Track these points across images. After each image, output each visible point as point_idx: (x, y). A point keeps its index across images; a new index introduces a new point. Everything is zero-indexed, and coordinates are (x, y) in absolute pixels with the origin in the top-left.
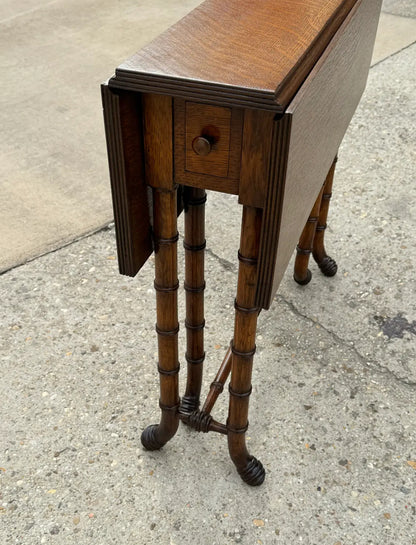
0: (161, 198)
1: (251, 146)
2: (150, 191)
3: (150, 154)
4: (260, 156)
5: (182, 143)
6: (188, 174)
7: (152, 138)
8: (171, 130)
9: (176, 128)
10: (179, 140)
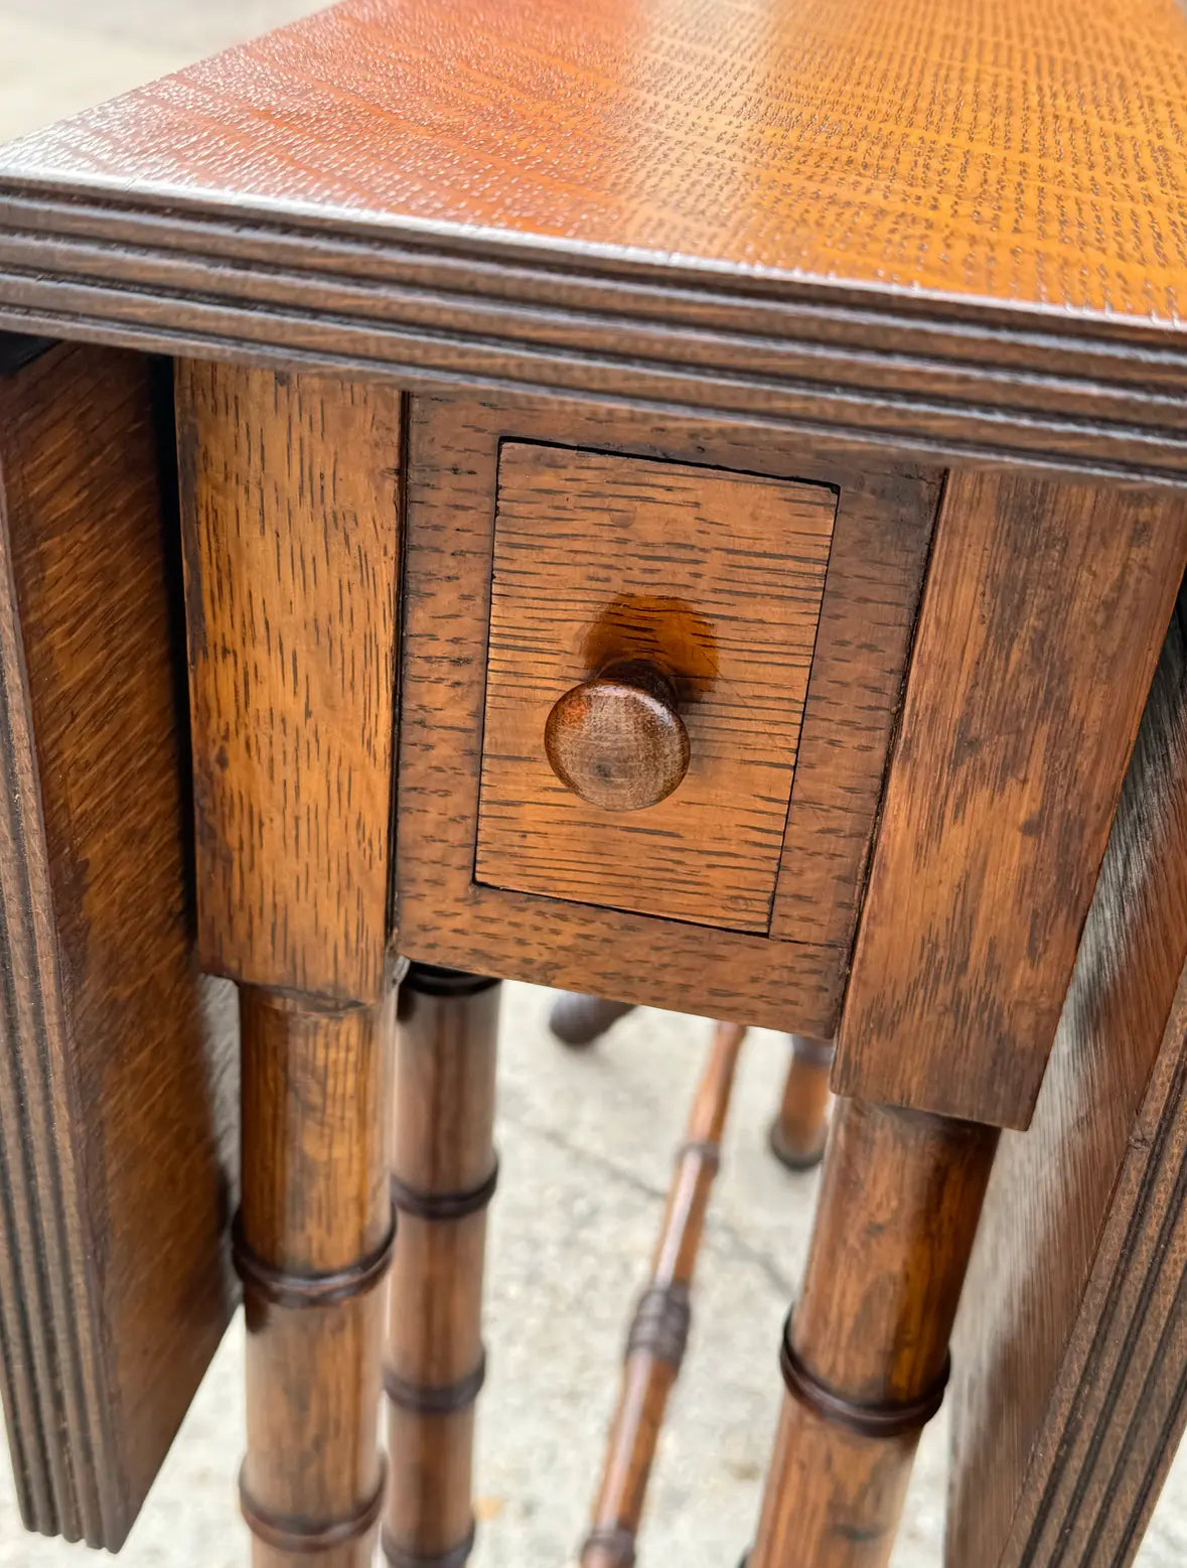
0: (298, 1045)
1: (968, 744)
2: (221, 1003)
3: (234, 777)
4: (1024, 802)
5: (458, 714)
6: (491, 906)
7: (248, 679)
8: (386, 638)
9: (419, 619)
10: (439, 695)
